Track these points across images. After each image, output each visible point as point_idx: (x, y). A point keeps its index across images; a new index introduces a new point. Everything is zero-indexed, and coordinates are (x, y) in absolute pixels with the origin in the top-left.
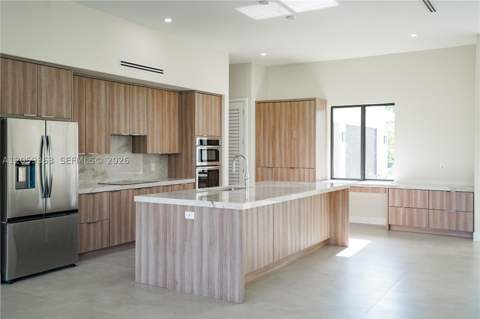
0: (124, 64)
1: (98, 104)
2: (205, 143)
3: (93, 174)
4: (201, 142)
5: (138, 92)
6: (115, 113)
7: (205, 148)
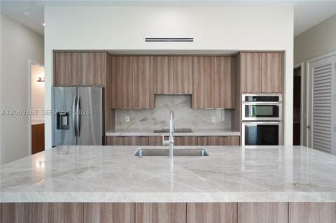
0: (148, 40)
1: (144, 73)
2: (251, 99)
3: (154, 122)
4: (247, 99)
5: (182, 60)
6: (159, 79)
7: (251, 104)
